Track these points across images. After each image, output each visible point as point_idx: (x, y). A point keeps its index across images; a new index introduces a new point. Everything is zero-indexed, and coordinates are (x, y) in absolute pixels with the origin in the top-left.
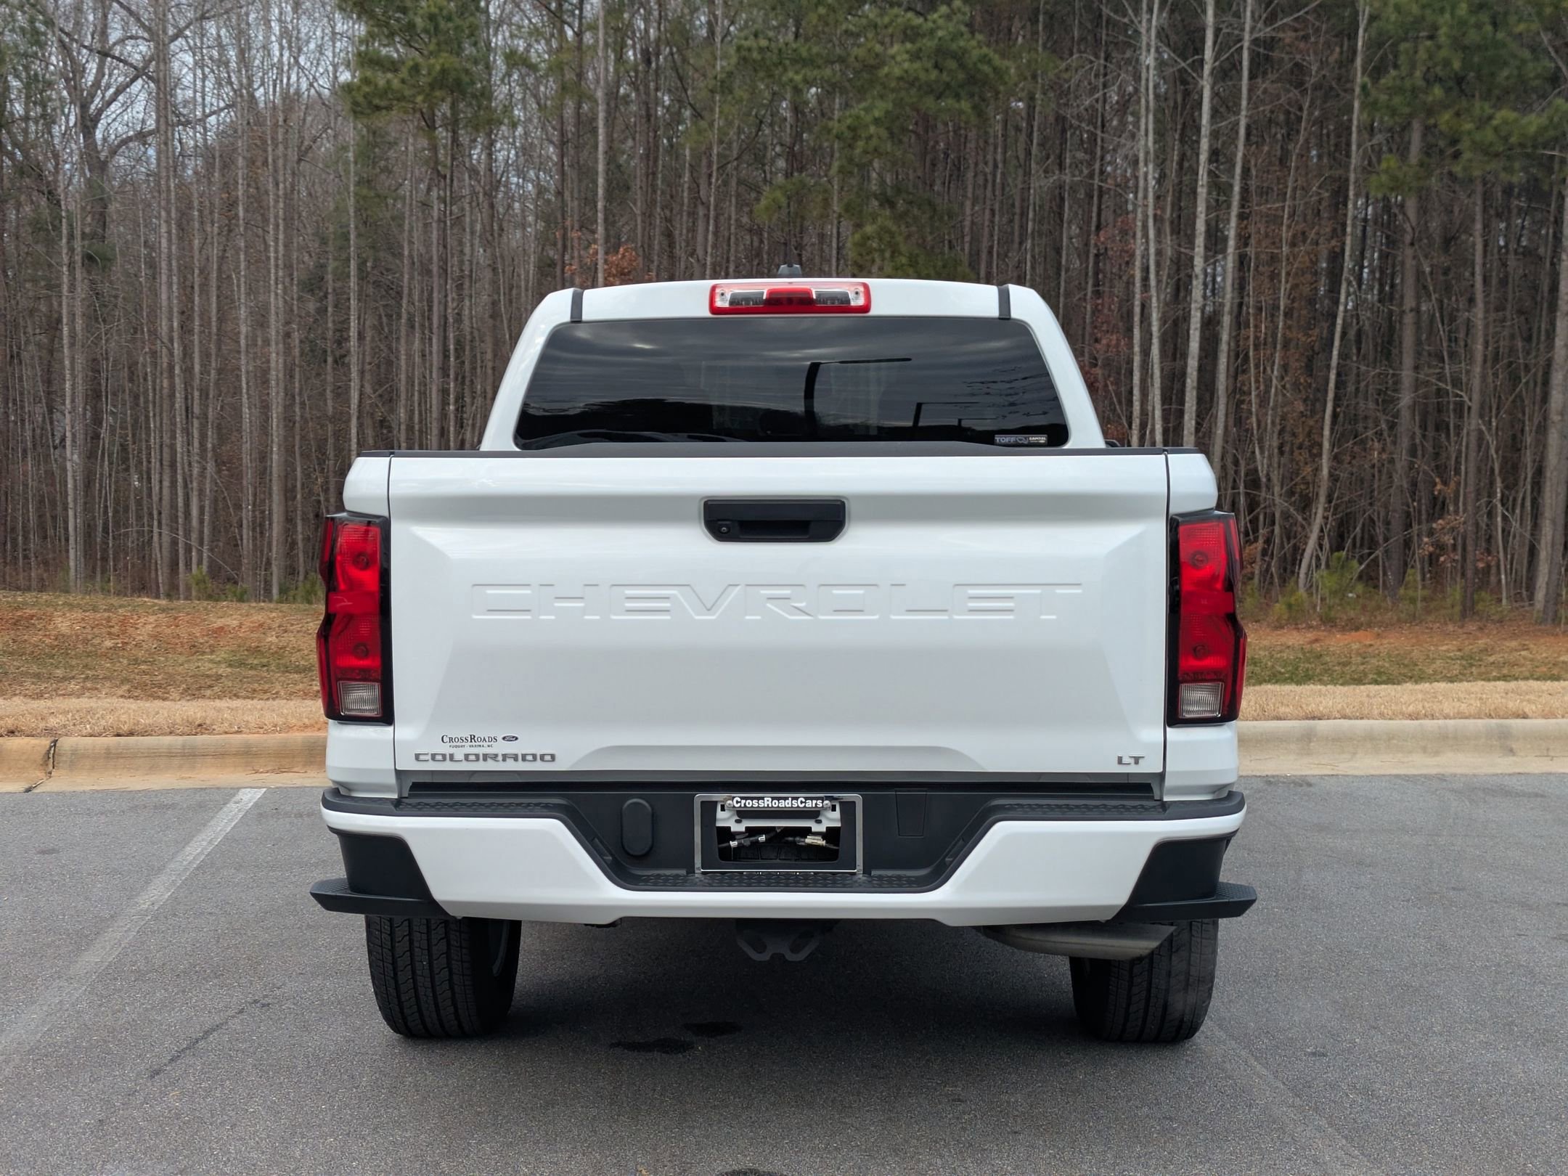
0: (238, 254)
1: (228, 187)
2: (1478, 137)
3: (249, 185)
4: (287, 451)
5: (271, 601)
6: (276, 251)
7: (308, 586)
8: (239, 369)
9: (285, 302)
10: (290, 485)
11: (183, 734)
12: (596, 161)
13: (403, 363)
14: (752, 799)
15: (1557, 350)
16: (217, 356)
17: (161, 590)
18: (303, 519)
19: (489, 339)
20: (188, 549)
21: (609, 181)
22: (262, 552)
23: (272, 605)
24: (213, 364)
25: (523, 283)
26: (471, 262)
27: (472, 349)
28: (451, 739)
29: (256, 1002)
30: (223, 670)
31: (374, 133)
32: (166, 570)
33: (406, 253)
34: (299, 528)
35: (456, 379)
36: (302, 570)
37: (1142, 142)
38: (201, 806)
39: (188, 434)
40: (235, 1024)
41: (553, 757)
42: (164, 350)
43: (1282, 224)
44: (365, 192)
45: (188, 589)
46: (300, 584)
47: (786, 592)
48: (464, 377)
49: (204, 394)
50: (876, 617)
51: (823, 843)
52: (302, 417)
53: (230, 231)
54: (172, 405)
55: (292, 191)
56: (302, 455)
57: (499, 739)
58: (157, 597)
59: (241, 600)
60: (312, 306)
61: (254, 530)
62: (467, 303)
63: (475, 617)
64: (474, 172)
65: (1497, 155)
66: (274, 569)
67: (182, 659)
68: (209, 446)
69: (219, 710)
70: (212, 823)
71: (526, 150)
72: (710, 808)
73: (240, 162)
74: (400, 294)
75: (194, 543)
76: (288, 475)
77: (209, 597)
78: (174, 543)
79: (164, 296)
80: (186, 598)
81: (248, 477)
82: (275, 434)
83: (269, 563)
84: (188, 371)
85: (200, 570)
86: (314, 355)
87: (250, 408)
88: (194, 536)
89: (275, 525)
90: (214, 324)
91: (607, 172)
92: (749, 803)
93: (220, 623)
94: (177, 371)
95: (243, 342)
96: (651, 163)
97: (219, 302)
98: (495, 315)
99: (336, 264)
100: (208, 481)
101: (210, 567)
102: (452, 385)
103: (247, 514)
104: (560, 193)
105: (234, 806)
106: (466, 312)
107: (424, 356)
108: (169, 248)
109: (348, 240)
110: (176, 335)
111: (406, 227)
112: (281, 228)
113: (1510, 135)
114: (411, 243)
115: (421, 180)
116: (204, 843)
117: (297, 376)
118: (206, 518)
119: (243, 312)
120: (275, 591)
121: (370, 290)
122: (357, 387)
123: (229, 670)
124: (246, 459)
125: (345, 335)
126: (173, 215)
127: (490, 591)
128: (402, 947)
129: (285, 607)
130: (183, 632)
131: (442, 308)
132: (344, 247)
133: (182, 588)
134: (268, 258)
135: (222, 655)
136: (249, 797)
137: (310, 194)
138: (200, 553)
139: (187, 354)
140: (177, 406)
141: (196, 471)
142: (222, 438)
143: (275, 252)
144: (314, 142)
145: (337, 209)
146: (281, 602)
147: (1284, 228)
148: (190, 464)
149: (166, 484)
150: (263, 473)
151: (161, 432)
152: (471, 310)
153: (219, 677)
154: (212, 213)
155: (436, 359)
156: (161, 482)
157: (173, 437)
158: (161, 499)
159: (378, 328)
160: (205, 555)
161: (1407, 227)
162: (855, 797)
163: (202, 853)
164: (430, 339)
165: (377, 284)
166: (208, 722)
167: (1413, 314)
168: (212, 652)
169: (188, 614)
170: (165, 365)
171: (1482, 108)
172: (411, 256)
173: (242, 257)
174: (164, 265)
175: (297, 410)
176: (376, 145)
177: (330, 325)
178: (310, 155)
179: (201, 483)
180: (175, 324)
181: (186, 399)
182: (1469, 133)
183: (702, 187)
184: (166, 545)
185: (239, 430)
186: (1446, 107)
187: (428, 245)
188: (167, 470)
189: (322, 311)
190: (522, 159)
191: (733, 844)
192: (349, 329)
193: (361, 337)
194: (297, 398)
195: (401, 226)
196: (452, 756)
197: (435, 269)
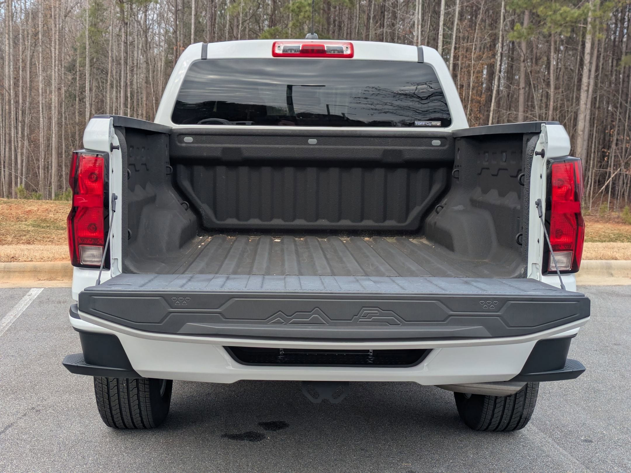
0: (39, 54)
1: (35, 26)
2: (554, 18)
3: (44, 26)
4: (59, 137)
5: (51, 200)
6: (55, 54)
7: (67, 193)
8: (39, 102)
9: (59, 74)
10: (60, 152)
11: (5, 262)
12: (191, 20)
13: (108, 101)
15: (581, 105)
16: (29, 96)
17: (5, 194)
18: (65, 166)
19: (144, 92)
20: (16, 177)
21: (196, 28)
22: (48, 179)
23: (52, 201)
24: (28, 100)
25: (159, 69)
26: (137, 60)
27: (137, 96)
29: (33, 408)
30: (30, 228)
31: (98, 5)
32: (7, 186)
33: (110, 55)
34: (64, 169)
35: (131, 108)
36: (64, 187)
37: (416, 17)
38: (12, 297)
39: (17, 129)
40: (21, 423)
42: (7, 94)
43: (472, 52)
44: (93, 29)
45: (16, 194)
46: (64, 193)
48: (134, 107)
49: (23, 113)
52: (65, 123)
53: (36, 45)
54: (10, 117)
55: (62, 29)
56: (65, 139)
58: (3, 197)
59: (39, 199)
60: (70, 78)
61: (44, 170)
62: (135, 76)
64: (139, 22)
65: (561, 25)
66: (53, 186)
67: (13, 224)
68: (26, 134)
69: (22, 250)
70: (17, 306)
71: (161, 15)
73: (40, 15)
74: (107, 73)
75: (19, 175)
76: (59, 147)
77: (25, 198)
78: (10, 174)
79: (7, 71)
80: (16, 198)
81: (42, 147)
82: (54, 129)
83: (50, 184)
84: (17, 102)
85: (21, 186)
86: (71, 96)
87: (43, 119)
88: (19, 172)
89: (53, 168)
90: (28, 83)
91: (195, 23)
93: (29, 208)
94: (12, 102)
95: (40, 91)
96: (213, 20)
97: (30, 75)
98: (147, 82)
99: (81, 59)
100: (25, 149)
101: (25, 185)
102: (129, 110)
103: (41, 163)
104: (175, 32)
105: (28, 297)
106: (135, 81)
107: (117, 99)
108: (9, 51)
109: (85, 49)
110: (12, 87)
111: (110, 44)
112: (57, 43)
113: (567, 17)
114: (112, 51)
115: (116, 26)
116: (12, 317)
117: (63, 106)
118: (24, 164)
119: (41, 78)
120: (53, 195)
121: (95, 71)
122: (89, 111)
123: (33, 228)
124: (41, 140)
125: (84, 90)
126: (11, 36)
128: (113, 392)
129: (57, 202)
130: (14, 212)
131: (125, 80)
132: (83, 53)
133: (13, 194)
134: (52, 56)
135: (30, 222)
136: (35, 293)
137: (70, 31)
138: (21, 179)
139: (16, 95)
140: (12, 117)
141: (20, 144)
142: (31, 131)
143: (55, 52)
144: (72, 8)
145: (81, 36)
146: (56, 200)
147: (473, 54)
148: (17, 142)
149: (7, 150)
150: (48, 146)
151: (5, 128)
152: (137, 80)
153: (28, 231)
154: (28, 37)
155: (122, 100)
156: (5, 149)
157: (10, 130)
158: (5, 157)
159: (98, 87)
160: (23, 180)
161: (522, 55)
163: (10, 322)
164: (120, 91)
165: (98, 69)
166: (17, 256)
167: (523, 90)
168: (26, 221)
169: (16, 204)
170: (7, 100)
171: (556, 6)
172: (112, 57)
173: (40, 55)
174: (7, 57)
175: (63, 120)
176: (98, 10)
177: (78, 85)
178: (70, 14)
179: (22, 150)
180: (12, 82)
181: (16, 114)
182: (550, 15)
183: (234, 31)
184: (7, 176)
185: (39, 128)
186: (541, 5)
187: (119, 51)
188: (7, 144)
189: (74, 79)
190: (159, 19)
192: (85, 87)
193: (91, 90)
194: (63, 115)
195: (108, 44)
197: (122, 62)
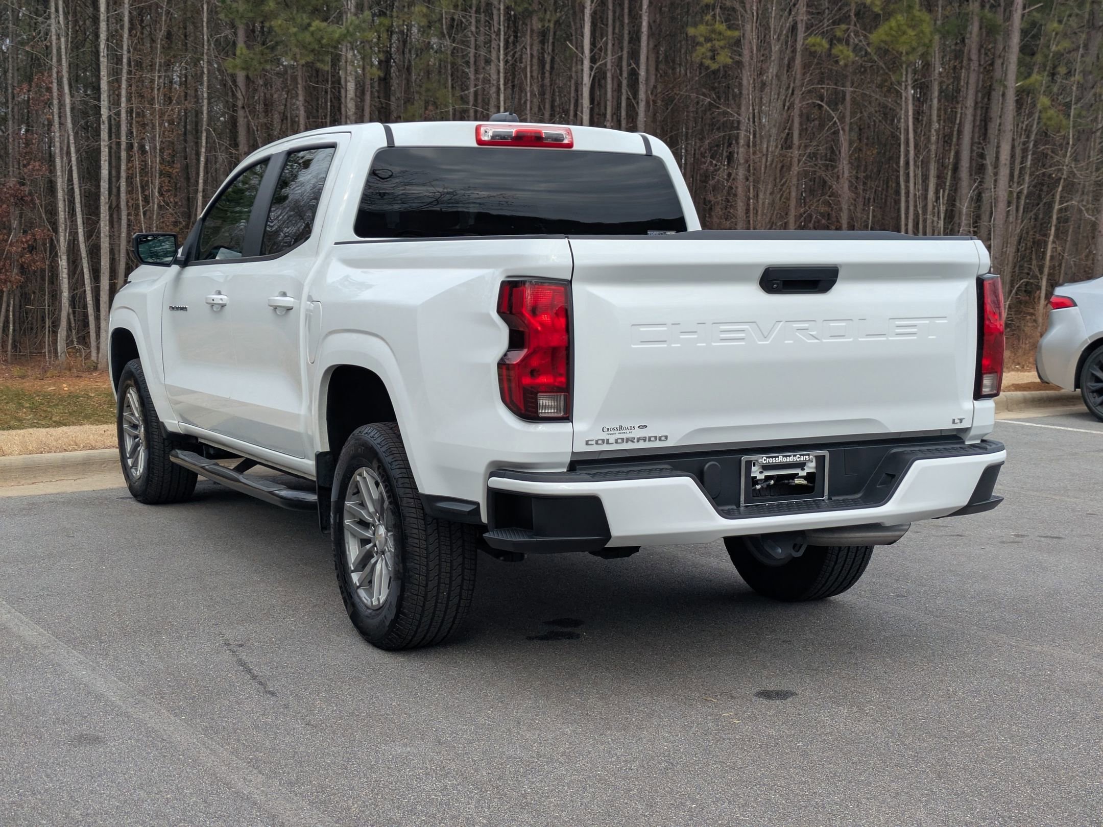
2: (301, 38)
14: (772, 457)
28: (608, 429)
41: (666, 437)
47: (805, 325)
50: (851, 340)
51: (805, 482)
57: (636, 427)
63: (633, 346)
72: (749, 464)
92: (771, 460)
127: (643, 329)
162: (825, 452)
171: (303, 18)
191: (758, 487)
196: (608, 440)
